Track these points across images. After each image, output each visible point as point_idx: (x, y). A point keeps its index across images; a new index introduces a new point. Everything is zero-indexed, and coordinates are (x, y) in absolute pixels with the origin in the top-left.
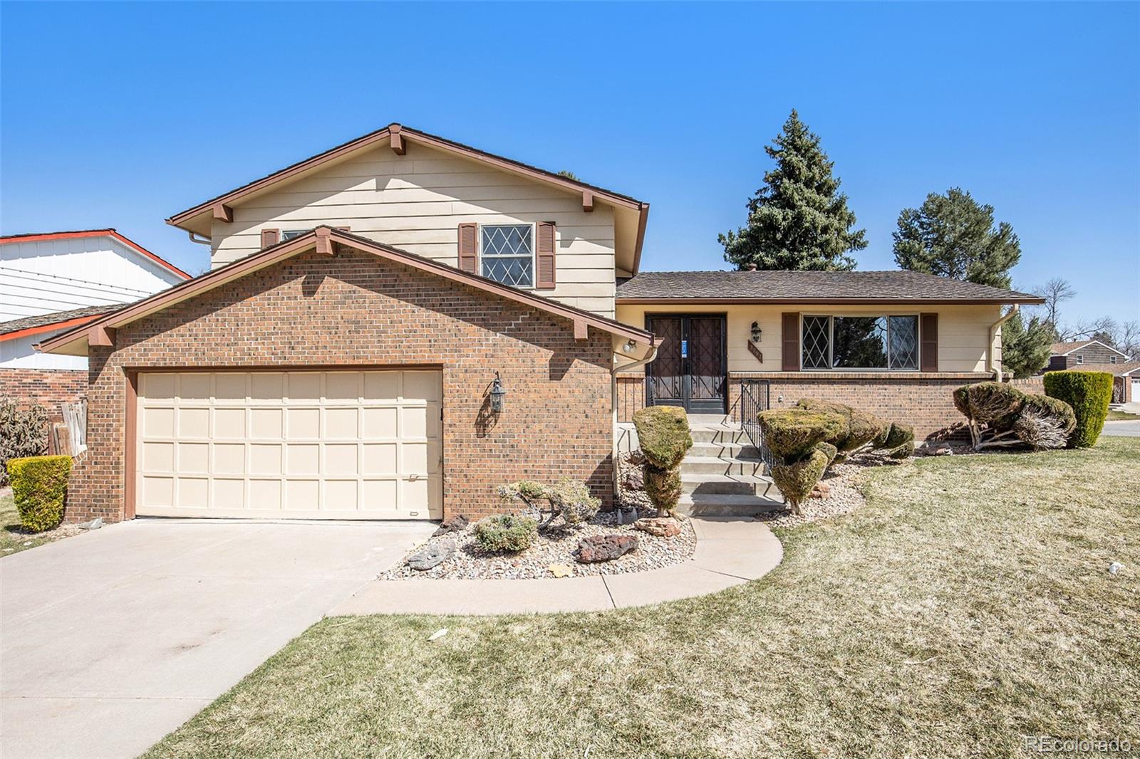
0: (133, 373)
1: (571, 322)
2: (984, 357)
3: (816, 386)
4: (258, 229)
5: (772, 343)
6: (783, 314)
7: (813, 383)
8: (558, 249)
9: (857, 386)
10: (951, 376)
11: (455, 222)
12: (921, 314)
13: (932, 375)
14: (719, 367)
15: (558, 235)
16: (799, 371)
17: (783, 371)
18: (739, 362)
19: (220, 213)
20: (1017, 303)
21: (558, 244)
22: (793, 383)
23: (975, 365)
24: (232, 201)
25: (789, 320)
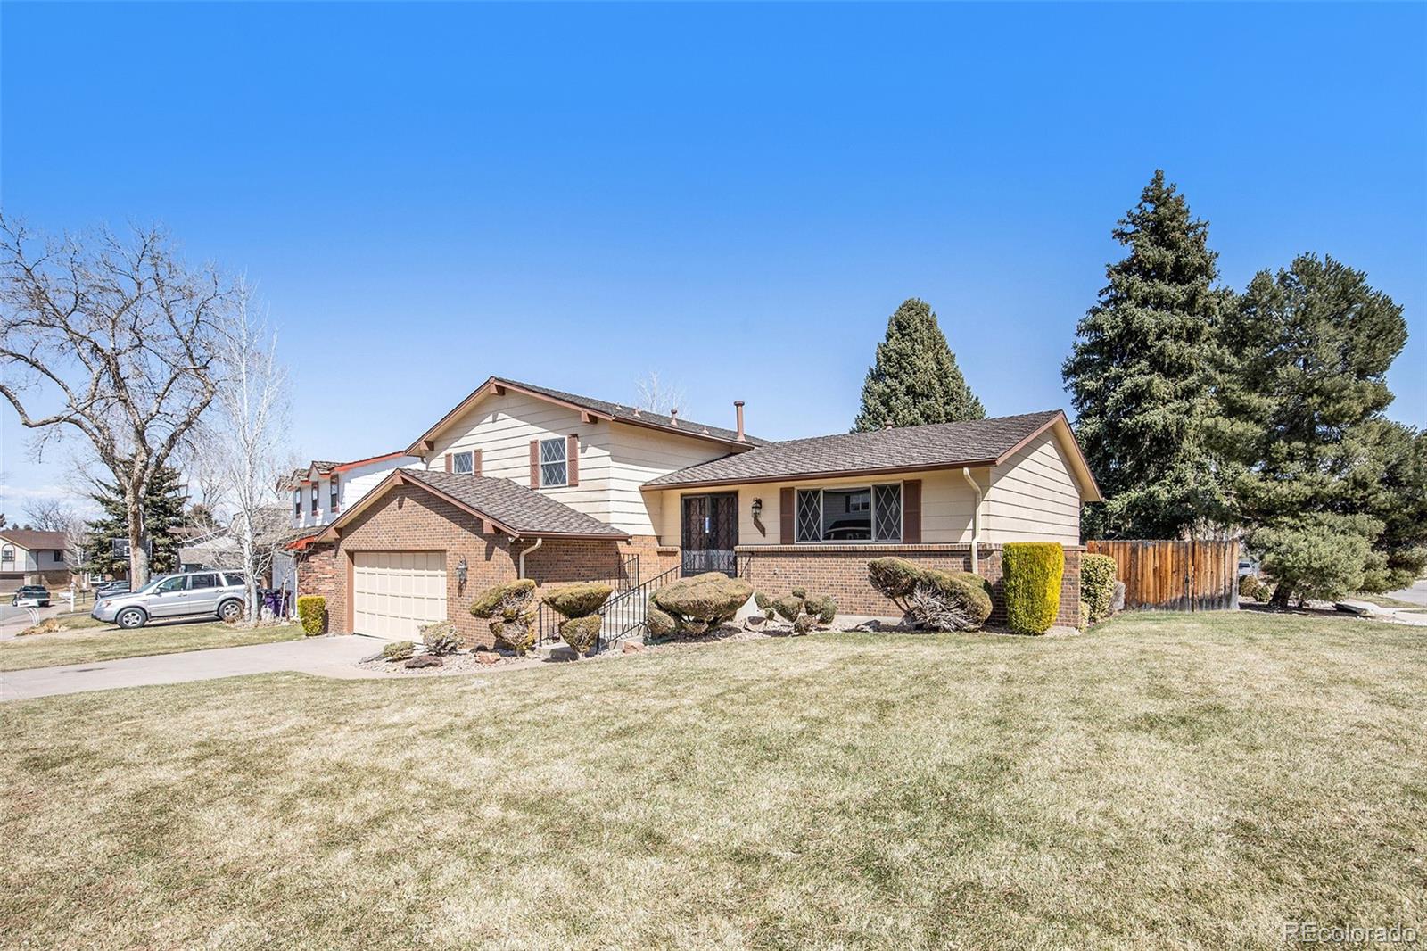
0: (351, 554)
1: (481, 520)
2: (970, 526)
3: (804, 559)
4: (443, 455)
5: (772, 518)
6: (781, 489)
7: (802, 556)
8: (580, 455)
9: (840, 560)
10: (935, 547)
11: (527, 440)
12: (904, 481)
13: (917, 547)
14: (731, 539)
15: (579, 444)
16: (793, 544)
17: (782, 544)
18: (748, 535)
19: (424, 447)
20: (966, 466)
21: (579, 450)
22: (786, 556)
23: (962, 534)
24: (430, 438)
25: (786, 494)
